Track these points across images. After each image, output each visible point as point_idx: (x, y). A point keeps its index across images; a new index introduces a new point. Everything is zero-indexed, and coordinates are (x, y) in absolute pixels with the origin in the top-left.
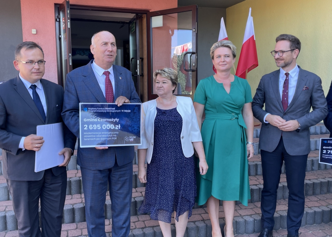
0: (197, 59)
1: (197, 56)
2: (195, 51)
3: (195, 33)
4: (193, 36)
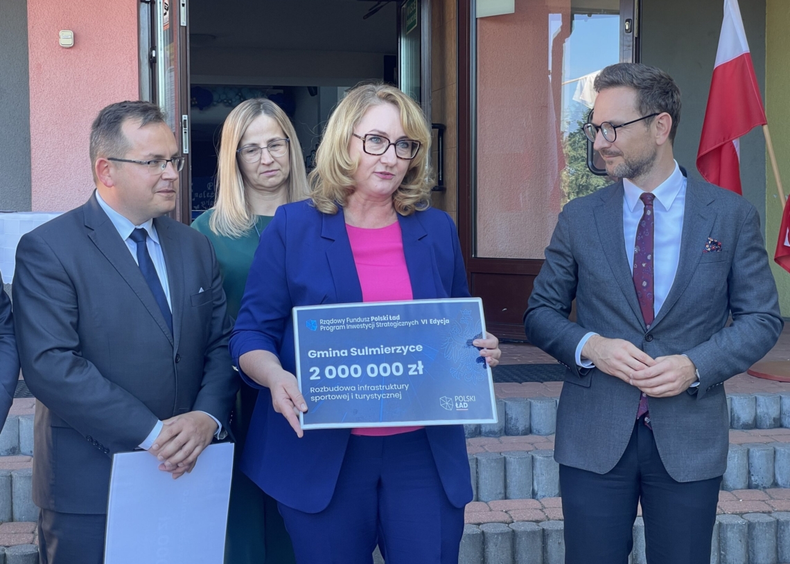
3: (630, 38)
4: (625, 48)
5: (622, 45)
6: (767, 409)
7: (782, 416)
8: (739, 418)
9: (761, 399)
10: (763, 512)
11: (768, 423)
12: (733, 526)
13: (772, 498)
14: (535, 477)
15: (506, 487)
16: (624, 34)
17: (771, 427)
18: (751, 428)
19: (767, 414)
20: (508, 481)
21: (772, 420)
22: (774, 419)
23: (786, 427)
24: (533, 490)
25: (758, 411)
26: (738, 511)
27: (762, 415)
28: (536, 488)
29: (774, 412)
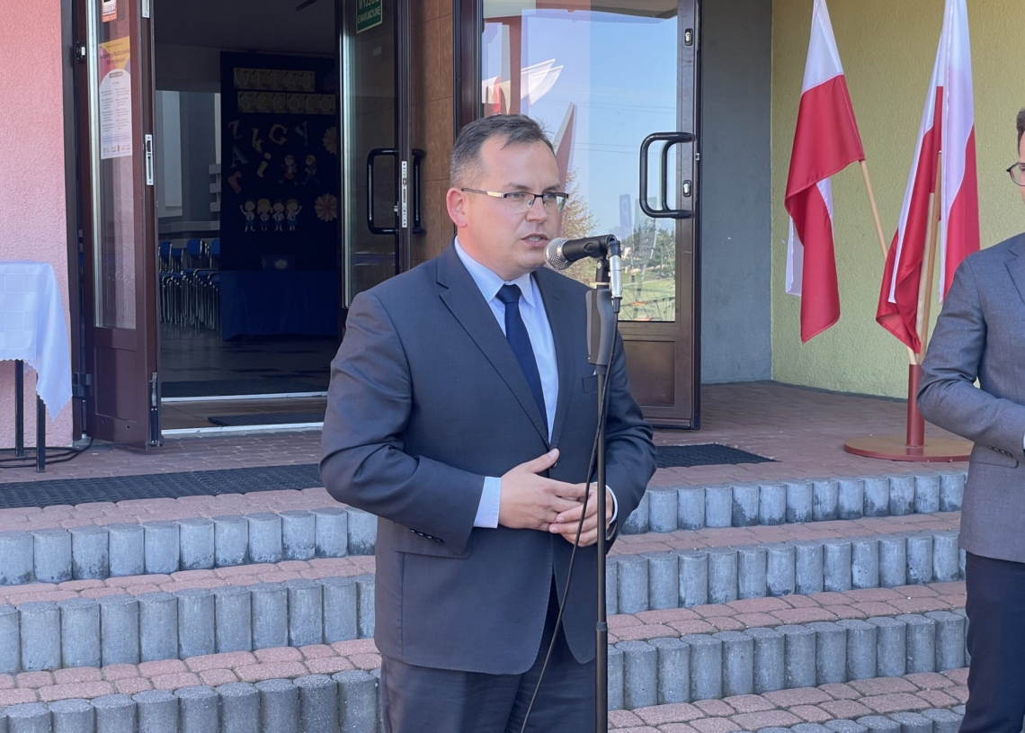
0: (699, 162)
1: (699, 151)
2: (690, 128)
3: (691, 52)
4: (684, 64)
5: (680, 60)
6: (903, 492)
7: (917, 500)
8: (873, 504)
9: (895, 481)
10: (943, 610)
11: (903, 508)
12: (922, 627)
13: (940, 594)
14: (681, 582)
15: (649, 596)
16: (682, 47)
17: (907, 513)
18: (886, 515)
19: (903, 498)
20: (653, 588)
21: (907, 505)
22: (910, 503)
23: (921, 513)
24: (680, 598)
25: (892, 495)
26: (917, 610)
27: (897, 499)
28: (683, 595)
29: (909, 496)
